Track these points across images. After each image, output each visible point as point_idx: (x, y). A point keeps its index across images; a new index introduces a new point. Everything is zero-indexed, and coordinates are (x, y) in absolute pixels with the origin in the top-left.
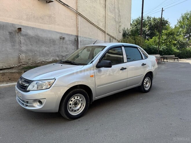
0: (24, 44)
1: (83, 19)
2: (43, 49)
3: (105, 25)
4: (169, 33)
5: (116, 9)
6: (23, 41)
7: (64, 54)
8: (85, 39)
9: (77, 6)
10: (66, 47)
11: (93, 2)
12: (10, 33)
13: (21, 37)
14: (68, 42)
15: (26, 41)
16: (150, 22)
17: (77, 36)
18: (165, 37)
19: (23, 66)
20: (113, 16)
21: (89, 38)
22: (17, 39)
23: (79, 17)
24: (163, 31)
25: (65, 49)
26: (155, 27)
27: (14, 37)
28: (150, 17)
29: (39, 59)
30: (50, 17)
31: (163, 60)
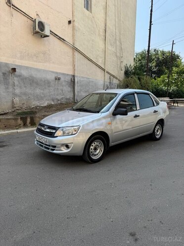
0: (17, 86)
1: (80, 54)
2: (38, 91)
3: (105, 62)
4: (181, 71)
5: (117, 42)
6: (16, 83)
7: (59, 97)
8: (82, 79)
9: (74, 40)
10: (61, 89)
11: (91, 34)
12: (4, 74)
13: (15, 78)
14: (64, 83)
15: (19, 83)
16: (157, 56)
17: (74, 76)
18: (175, 76)
19: (18, 111)
20: (113, 49)
21: (87, 78)
22: (11, 81)
23: (76, 53)
24: (174, 69)
25: (60, 91)
26: (164, 63)
27: (8, 78)
28: (157, 49)
29: (33, 103)
30: (44, 53)
31: (172, 104)
